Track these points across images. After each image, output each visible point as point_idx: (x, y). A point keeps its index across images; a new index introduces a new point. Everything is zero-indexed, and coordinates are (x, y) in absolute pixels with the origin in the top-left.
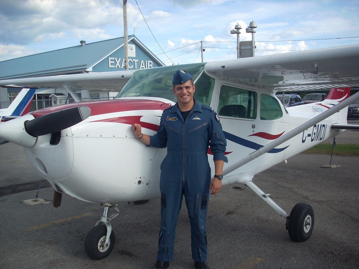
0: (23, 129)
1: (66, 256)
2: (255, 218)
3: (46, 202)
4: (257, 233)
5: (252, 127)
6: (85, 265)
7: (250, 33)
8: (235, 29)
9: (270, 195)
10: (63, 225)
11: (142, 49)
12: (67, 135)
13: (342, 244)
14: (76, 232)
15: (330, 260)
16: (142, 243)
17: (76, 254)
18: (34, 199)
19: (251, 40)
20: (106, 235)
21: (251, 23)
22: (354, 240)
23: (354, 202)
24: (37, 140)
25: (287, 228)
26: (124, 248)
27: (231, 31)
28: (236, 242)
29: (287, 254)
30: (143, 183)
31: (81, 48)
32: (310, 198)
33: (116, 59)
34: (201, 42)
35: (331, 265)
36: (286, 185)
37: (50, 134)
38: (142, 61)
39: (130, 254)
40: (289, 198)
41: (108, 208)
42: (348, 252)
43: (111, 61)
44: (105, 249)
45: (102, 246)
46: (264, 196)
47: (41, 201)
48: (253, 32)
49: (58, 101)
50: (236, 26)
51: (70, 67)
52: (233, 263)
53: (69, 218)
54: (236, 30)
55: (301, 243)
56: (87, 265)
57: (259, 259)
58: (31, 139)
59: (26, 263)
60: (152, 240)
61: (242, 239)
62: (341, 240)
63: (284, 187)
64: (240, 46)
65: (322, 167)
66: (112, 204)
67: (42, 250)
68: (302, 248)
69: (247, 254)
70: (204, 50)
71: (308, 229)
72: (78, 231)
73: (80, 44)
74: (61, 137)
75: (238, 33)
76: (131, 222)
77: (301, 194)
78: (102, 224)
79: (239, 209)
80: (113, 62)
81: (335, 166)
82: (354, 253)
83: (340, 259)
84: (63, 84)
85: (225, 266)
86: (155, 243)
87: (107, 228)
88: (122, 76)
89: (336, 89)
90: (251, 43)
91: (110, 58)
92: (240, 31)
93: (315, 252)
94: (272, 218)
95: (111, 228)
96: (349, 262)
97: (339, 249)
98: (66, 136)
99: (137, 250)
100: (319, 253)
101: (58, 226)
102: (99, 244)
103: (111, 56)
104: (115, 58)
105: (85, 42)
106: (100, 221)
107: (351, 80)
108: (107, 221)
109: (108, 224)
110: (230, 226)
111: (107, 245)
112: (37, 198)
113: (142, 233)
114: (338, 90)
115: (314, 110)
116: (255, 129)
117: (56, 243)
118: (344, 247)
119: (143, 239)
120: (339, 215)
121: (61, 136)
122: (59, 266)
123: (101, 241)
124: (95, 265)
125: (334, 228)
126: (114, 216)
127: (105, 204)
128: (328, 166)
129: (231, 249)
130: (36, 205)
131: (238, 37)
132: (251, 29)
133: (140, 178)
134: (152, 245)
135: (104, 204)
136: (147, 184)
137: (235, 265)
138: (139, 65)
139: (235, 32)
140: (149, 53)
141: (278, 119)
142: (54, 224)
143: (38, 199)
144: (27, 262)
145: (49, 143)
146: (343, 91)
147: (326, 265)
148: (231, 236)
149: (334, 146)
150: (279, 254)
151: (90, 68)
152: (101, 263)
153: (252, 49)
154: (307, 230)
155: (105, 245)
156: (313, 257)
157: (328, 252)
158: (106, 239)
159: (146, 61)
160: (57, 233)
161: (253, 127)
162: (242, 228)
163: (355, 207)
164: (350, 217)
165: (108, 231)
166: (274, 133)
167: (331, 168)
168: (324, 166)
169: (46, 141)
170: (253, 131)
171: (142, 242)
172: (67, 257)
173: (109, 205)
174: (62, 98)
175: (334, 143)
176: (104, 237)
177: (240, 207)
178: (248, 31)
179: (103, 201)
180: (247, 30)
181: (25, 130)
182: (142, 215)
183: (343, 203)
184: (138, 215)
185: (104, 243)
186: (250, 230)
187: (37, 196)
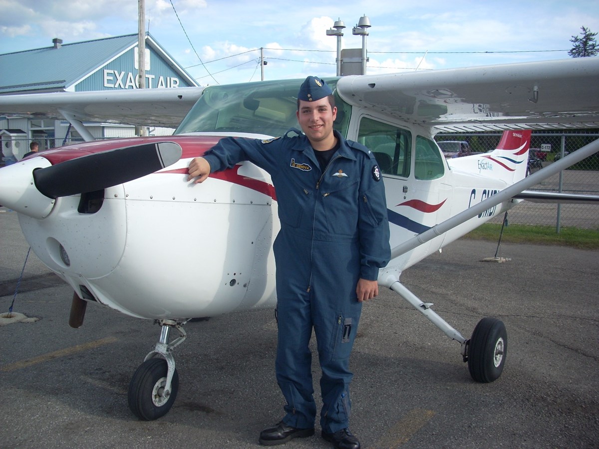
0: (32, 184)
1: (92, 416)
2: (401, 344)
3: (29, 319)
4: (413, 368)
5: (402, 191)
6: (130, 430)
7: (360, 35)
8: (334, 27)
9: (432, 304)
10: (70, 359)
11: (161, 58)
12: (116, 196)
13: (555, 385)
14: (97, 371)
15: (543, 411)
16: (222, 388)
17: (109, 411)
18: (6, 314)
19: (361, 47)
20: (165, 375)
21: (362, 19)
22: (571, 378)
23: (551, 317)
24: (55, 204)
25: (465, 360)
26: (192, 399)
27: (327, 30)
28: (383, 384)
29: (471, 402)
30: (238, 284)
31: (54, 51)
32: (480, 311)
33: (116, 72)
34: (261, 49)
35: (548, 419)
36: (434, 290)
37: (80, 194)
38: (162, 78)
39: (205, 409)
40: (445, 310)
41: (168, 327)
42: (567, 398)
43: (108, 76)
44: (163, 400)
45: (159, 395)
46: (424, 307)
47: (19, 316)
48: (365, 35)
49: (13, 143)
50: (336, 23)
51: (35, 84)
52: (388, 420)
53: (77, 346)
54: (335, 29)
55: (489, 384)
56: (134, 430)
57: (430, 412)
58: (44, 203)
59: (21, 430)
60: (237, 383)
61: (390, 379)
62: (551, 378)
63: (433, 292)
64: (341, 57)
65: (483, 261)
66: (175, 321)
67: (45, 406)
68: (494, 393)
69: (407, 405)
70: (265, 63)
71: (499, 361)
72: (101, 369)
73: (53, 45)
74: (105, 200)
75: (339, 35)
76: (190, 353)
77: (464, 304)
78: (157, 356)
79: (370, 329)
80: (111, 78)
81: (503, 260)
82: (578, 399)
83: (559, 410)
84: (60, 108)
85: (376, 426)
86: (244, 389)
87: (168, 363)
88: (179, 96)
89: (511, 132)
90: (359, 53)
91: (106, 71)
92: (343, 31)
93: (516, 399)
94: (429, 344)
95: (174, 363)
96: (574, 413)
97: (552, 393)
98: (114, 197)
99: (217, 401)
100: (522, 400)
101: (63, 361)
102: (154, 393)
103: (107, 67)
104: (114, 70)
105: (61, 41)
106: (153, 351)
107: (574, 116)
108: (167, 351)
109: (169, 356)
110: (365, 358)
111: (167, 394)
112: (11, 311)
113: (217, 372)
114: (514, 135)
115: (480, 165)
116: (407, 195)
117: (67, 393)
118: (560, 389)
119: (222, 382)
120: (535, 338)
121: (105, 197)
122: (83, 433)
123: (158, 386)
124: (149, 430)
125: (535, 359)
126: (177, 341)
127: (164, 322)
128: (492, 258)
129: (378, 397)
130: (11, 324)
131: (339, 41)
132: (361, 29)
133: (235, 274)
134: (240, 392)
135: (162, 321)
136: (245, 286)
137: (393, 423)
138: (156, 85)
139: (335, 33)
140: (173, 65)
141: (438, 178)
142: (53, 357)
143: (12, 313)
144: (22, 428)
145: (76, 211)
146: (520, 136)
147: (541, 419)
148: (371, 375)
149: (505, 227)
150: (459, 403)
151: (72, 85)
152: (157, 425)
153: (361, 62)
154: (497, 362)
155: (164, 395)
156: (515, 406)
157: (537, 399)
158: (166, 384)
159: (168, 78)
160: (63, 375)
161: (405, 190)
162: (385, 360)
163: (556, 326)
164: (553, 341)
165: (169, 368)
166: (431, 201)
167: (497, 261)
168: (485, 259)
169: (72, 207)
170: (405, 198)
171: (221, 386)
172: (94, 417)
173: (170, 322)
174: (20, 138)
175: (506, 221)
176: (161, 380)
177: (370, 325)
178: (357, 31)
179: (160, 315)
180: (354, 30)
181: (34, 185)
182: (207, 340)
183: (534, 319)
184: (200, 341)
185: (161, 390)
186: (399, 364)
187: (11, 308)
